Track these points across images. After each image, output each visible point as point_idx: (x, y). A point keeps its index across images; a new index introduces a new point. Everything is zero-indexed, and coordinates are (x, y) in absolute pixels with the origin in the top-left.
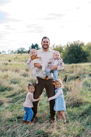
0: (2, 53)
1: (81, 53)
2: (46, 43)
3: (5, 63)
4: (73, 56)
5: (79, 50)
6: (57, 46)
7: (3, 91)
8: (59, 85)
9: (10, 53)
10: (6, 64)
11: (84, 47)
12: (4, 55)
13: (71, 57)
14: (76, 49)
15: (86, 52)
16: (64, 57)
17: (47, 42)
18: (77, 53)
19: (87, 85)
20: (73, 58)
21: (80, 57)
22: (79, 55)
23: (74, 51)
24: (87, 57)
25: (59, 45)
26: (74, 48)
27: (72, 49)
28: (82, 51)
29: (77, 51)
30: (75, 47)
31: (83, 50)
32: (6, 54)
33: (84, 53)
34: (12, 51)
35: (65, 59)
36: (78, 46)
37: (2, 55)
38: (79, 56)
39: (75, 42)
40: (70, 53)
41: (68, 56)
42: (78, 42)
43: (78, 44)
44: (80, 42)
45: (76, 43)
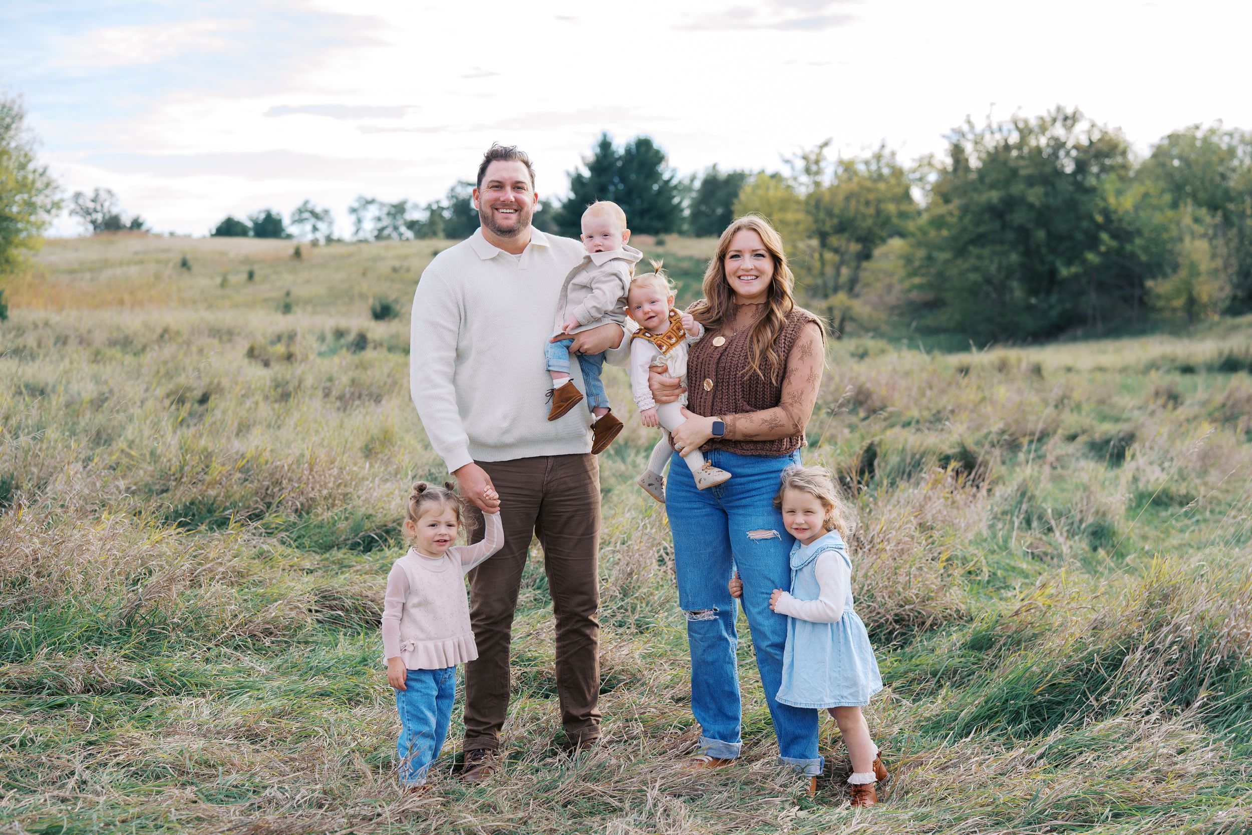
0: (292, 230)
1: (1093, 242)
2: (511, 195)
3: (340, 334)
4: (1010, 273)
5: (1072, 205)
6: (848, 167)
7: (368, 549)
8: (808, 512)
9: (369, 227)
10: (351, 337)
11: (1122, 179)
12: (315, 243)
13: (988, 281)
14: (1035, 195)
15: (1139, 232)
16: (917, 280)
17: (518, 186)
18: (1049, 233)
19: (1028, 522)
20: (1002, 288)
21: (1076, 277)
22: (1069, 263)
23: (1019, 217)
24: (1149, 283)
25: (867, 155)
26: (1017, 189)
27: (994, 196)
28: (1099, 219)
29: (1043, 216)
30: (1031, 181)
31: (1106, 213)
32: (329, 240)
33: (1114, 244)
34: (399, 209)
35: (930, 296)
36: (1058, 173)
37: (298, 253)
38: (1065, 272)
39: (1025, 132)
40: (979, 240)
41: (953, 272)
42: (1059, 131)
43: (1059, 145)
44: (1081, 127)
45: (1043, 141)
